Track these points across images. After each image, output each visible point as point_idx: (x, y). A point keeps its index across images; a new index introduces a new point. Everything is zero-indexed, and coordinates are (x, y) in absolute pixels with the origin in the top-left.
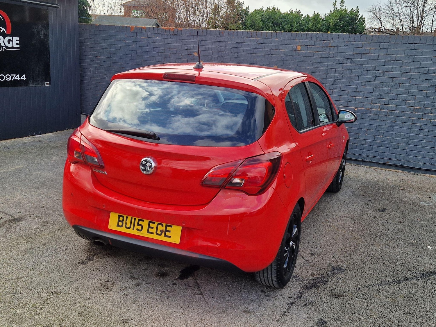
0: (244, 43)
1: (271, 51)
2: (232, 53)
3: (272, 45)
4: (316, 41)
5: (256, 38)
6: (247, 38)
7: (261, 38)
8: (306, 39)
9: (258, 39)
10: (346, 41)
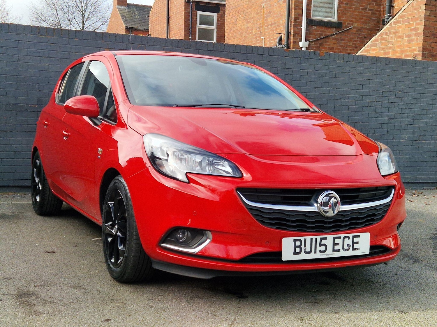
0: (28, 42)
1: (69, 54)
2: (8, 55)
3: (69, 46)
4: (128, 44)
5: (45, 36)
6: (33, 34)
7: (53, 36)
8: (116, 41)
9: (49, 37)
10: (164, 46)
